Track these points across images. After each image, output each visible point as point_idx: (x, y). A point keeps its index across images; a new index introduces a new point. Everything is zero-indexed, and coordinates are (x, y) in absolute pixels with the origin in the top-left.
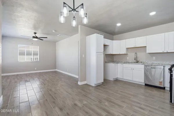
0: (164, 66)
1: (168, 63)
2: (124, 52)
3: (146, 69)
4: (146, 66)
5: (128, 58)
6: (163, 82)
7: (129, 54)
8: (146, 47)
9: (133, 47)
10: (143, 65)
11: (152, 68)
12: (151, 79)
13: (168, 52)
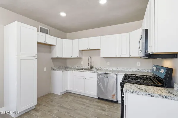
0: (117, 74)
1: (121, 69)
2: (76, 55)
3: (99, 78)
4: (99, 74)
5: (82, 63)
6: (115, 95)
7: (83, 57)
8: (100, 49)
9: (87, 49)
10: (96, 74)
11: (105, 77)
12: (104, 92)
13: (121, 56)
